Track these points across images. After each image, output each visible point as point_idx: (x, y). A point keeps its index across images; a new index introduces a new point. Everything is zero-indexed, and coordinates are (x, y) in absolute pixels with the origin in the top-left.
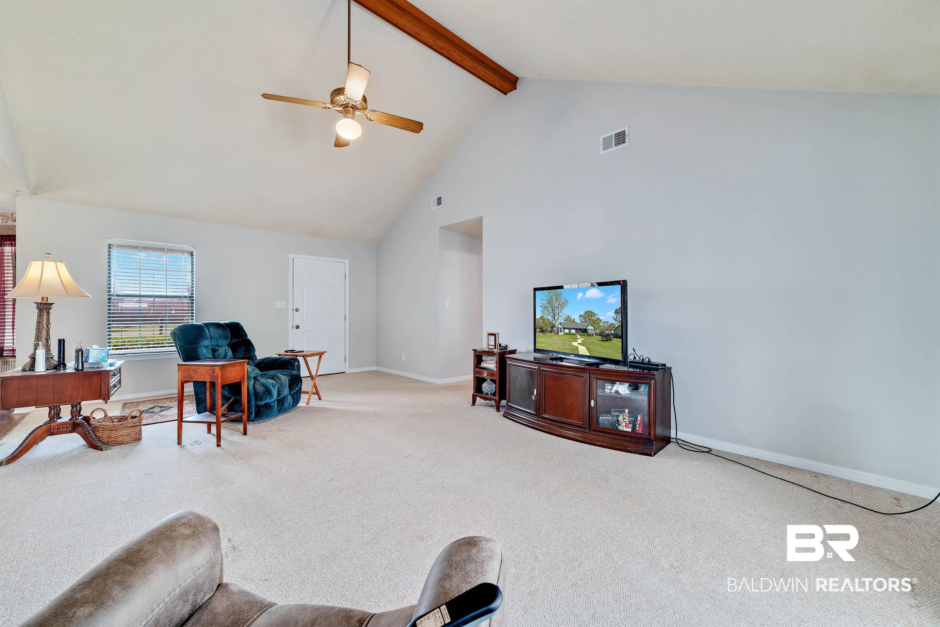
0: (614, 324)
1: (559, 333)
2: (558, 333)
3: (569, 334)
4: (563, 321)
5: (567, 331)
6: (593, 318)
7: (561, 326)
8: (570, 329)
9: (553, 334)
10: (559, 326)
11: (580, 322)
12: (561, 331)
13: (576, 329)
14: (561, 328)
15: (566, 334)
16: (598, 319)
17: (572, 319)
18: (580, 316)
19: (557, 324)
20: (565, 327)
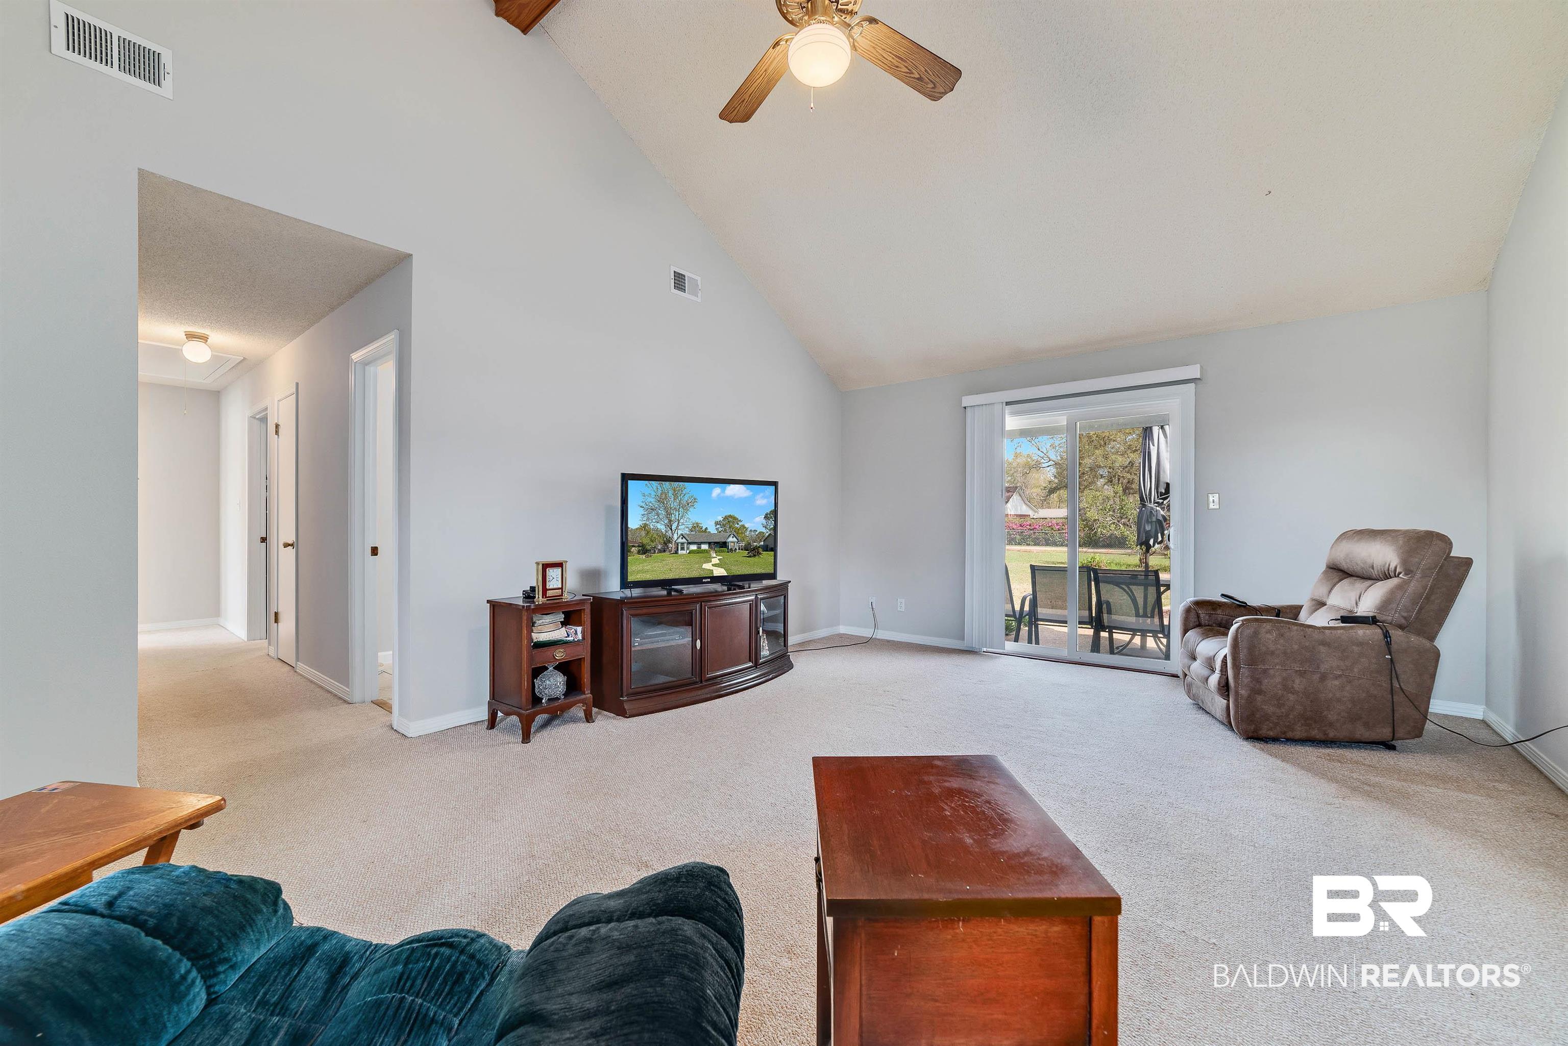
0: (763, 533)
1: (680, 552)
2: (676, 552)
3: (699, 551)
4: (687, 531)
5: (694, 547)
6: (736, 525)
7: (684, 540)
8: (699, 544)
9: (667, 553)
10: (680, 540)
11: (716, 532)
12: (683, 549)
13: (709, 543)
14: (682, 544)
15: (691, 552)
16: (743, 526)
17: (704, 529)
18: (717, 523)
19: (675, 537)
20: (690, 541)
